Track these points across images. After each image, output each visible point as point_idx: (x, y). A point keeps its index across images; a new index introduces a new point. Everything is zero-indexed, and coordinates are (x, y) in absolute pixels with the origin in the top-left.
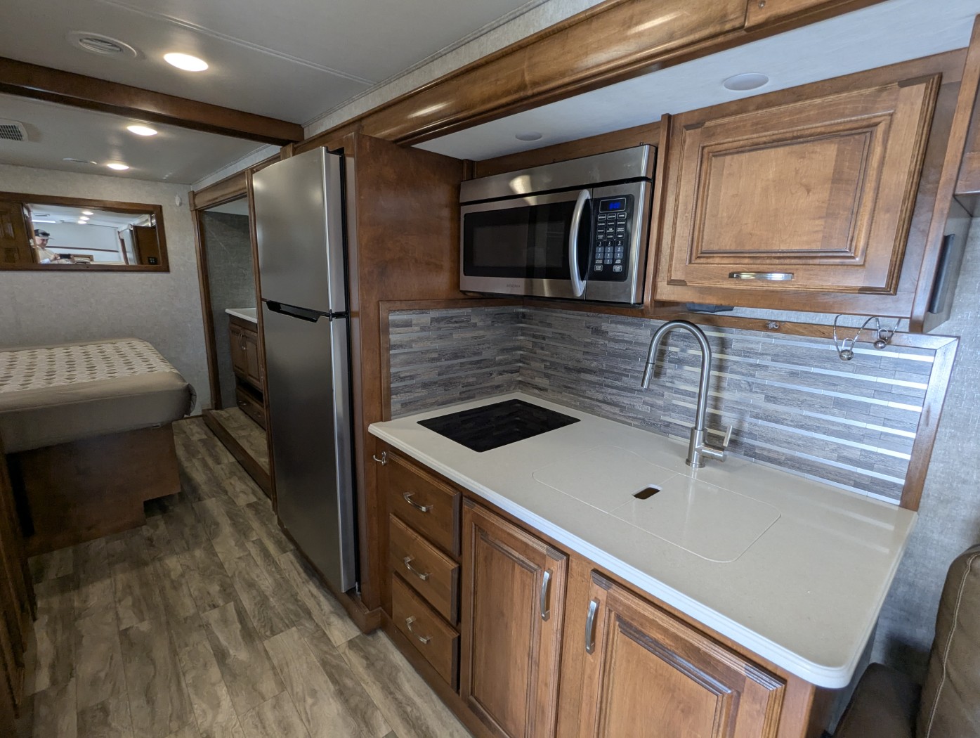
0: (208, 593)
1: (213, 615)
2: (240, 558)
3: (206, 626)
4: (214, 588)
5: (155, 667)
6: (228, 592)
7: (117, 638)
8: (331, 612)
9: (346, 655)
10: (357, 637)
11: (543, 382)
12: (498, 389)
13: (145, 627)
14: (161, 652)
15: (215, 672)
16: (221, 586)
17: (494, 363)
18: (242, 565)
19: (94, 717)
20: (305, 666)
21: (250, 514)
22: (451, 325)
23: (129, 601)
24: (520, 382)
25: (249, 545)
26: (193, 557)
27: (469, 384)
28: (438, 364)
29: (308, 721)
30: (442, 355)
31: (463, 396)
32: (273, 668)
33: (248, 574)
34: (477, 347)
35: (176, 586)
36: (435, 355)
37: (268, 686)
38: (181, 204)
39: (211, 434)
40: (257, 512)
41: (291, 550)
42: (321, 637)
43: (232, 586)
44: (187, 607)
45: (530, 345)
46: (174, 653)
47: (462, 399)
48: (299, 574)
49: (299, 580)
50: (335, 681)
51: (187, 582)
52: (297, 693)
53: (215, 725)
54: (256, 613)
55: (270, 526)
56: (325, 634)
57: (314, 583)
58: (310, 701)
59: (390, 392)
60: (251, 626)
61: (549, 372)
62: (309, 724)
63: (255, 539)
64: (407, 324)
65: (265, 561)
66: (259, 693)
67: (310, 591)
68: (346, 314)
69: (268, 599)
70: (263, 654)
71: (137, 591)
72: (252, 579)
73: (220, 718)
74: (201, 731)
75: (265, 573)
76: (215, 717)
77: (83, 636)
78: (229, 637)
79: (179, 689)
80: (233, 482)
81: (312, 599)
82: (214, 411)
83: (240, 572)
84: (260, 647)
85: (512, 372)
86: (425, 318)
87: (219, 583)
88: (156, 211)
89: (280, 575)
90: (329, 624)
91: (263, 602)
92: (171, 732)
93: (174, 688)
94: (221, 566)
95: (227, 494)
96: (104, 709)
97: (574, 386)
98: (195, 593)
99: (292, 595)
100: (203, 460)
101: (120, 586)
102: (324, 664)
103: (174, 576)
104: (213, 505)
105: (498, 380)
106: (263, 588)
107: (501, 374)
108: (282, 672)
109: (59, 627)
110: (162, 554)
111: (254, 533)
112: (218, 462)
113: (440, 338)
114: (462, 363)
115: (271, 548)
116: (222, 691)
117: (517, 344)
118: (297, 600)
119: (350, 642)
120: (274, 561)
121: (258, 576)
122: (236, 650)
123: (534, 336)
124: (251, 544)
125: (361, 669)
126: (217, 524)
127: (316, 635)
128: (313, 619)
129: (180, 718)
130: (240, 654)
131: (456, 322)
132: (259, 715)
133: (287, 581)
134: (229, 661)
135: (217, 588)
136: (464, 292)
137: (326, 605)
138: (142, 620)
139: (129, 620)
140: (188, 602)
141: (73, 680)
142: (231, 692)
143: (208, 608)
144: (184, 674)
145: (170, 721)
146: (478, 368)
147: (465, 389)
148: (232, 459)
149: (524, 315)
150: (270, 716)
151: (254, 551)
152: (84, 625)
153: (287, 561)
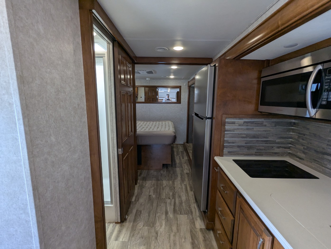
0: (169, 194)
1: (168, 201)
2: (179, 188)
3: (166, 203)
4: (171, 194)
5: (152, 208)
6: (174, 196)
7: (148, 196)
8: (199, 216)
9: (198, 232)
10: (203, 229)
11: (302, 155)
12: (276, 154)
13: (154, 196)
14: (155, 205)
15: (164, 217)
16: (173, 193)
17: (274, 142)
18: (180, 190)
19: (139, 213)
20: (186, 229)
21: (186, 176)
22: (253, 125)
23: (153, 188)
24: (290, 153)
25: (183, 185)
26: (169, 183)
27: (261, 150)
28: (246, 139)
29: (181, 246)
30: (247, 136)
31: (257, 154)
32: (177, 224)
33: (180, 193)
34: (266, 135)
35: (163, 189)
36: (245, 136)
37: (174, 228)
38: (186, 85)
39: (184, 150)
40: (188, 176)
41: (194, 191)
42: (193, 222)
43: (175, 195)
44: (164, 196)
45: (296, 137)
46: (157, 206)
47: (256, 155)
48: (193, 199)
49: (192, 201)
50: (192, 239)
51: (166, 189)
52: (181, 235)
53: (159, 231)
54: (178, 205)
55: (190, 181)
56: (194, 222)
57: (196, 204)
58: (183, 240)
59: (224, 147)
60: (176, 208)
61: (306, 151)
62: (181, 247)
63: (185, 184)
64: (233, 123)
65: (185, 191)
66: (172, 229)
67: (194, 206)
68: (211, 118)
69: (183, 203)
70: (176, 218)
71: (155, 187)
72: (181, 195)
73: (161, 230)
74: (156, 230)
75: (184, 195)
76: (160, 228)
77: (143, 193)
78: (170, 209)
79: (155, 216)
80: (185, 165)
81: (194, 209)
82: (186, 143)
83: (178, 192)
84: (176, 216)
85: (285, 148)
86: (242, 121)
87: (172, 192)
88: (180, 87)
89: (188, 197)
90: (197, 220)
91: (181, 203)
92: (150, 226)
93: (154, 215)
94: (174, 188)
95: (182, 168)
96: (141, 212)
97: (320, 161)
98: (166, 193)
99: (189, 205)
100: (180, 157)
101: (153, 184)
102: (191, 231)
103: (164, 186)
104: (178, 170)
105: (277, 150)
106: (182, 199)
107: (278, 148)
108: (179, 226)
109: (140, 189)
110: (163, 179)
111: (185, 182)
112: (183, 158)
113: (248, 129)
114: (257, 140)
115: (188, 188)
116: (164, 223)
117: (289, 136)
118: (190, 207)
119: (201, 229)
120: (188, 193)
121: (182, 195)
122: (170, 213)
123: (299, 133)
124: (184, 185)
125: (201, 240)
126: (177, 176)
127: (192, 221)
128: (192, 215)
129: (153, 224)
130: (171, 215)
131: (256, 124)
132: (169, 235)
133: (189, 200)
134: (168, 215)
135: (172, 194)
136: (261, 112)
137: (198, 213)
138: (154, 194)
139: (151, 193)
140: (164, 194)
141: (138, 202)
142: (165, 225)
143: (168, 198)
144: (157, 213)
145: (151, 223)
146: (265, 144)
147: (258, 151)
148: (187, 158)
149: (294, 123)
150: (172, 237)
151: (184, 187)
152: (144, 190)
153: (191, 194)
